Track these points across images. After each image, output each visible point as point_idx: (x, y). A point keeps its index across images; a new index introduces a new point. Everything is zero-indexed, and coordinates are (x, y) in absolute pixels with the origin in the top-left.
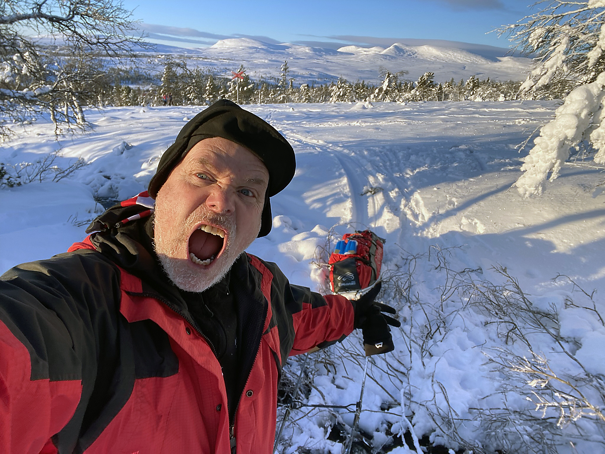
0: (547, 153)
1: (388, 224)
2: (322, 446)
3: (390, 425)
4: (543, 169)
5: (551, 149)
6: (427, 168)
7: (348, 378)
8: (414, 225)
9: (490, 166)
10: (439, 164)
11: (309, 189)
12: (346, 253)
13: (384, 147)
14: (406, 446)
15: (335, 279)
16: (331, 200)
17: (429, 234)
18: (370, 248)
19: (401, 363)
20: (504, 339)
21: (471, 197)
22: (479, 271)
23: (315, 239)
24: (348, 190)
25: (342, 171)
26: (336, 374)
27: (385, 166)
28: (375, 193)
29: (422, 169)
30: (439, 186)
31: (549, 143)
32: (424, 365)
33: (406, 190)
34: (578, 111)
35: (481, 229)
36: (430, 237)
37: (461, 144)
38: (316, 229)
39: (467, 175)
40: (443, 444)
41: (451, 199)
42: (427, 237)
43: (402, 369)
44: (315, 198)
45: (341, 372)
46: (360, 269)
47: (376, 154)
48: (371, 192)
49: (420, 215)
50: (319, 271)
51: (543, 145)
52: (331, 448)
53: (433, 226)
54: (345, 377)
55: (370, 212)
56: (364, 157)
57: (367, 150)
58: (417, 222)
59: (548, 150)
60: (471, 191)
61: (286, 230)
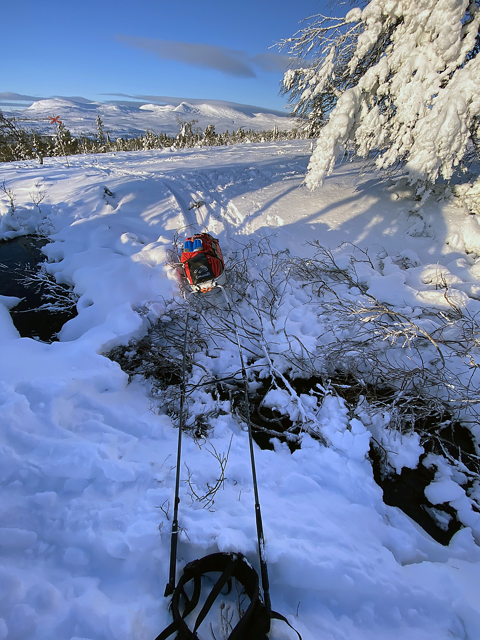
0: (326, 151)
1: (216, 229)
2: (214, 408)
3: (257, 373)
4: (323, 165)
5: (329, 147)
6: (232, 184)
7: (219, 349)
8: (234, 227)
9: (274, 178)
10: (240, 180)
11: (145, 208)
12: (195, 251)
13: (196, 172)
14: (279, 388)
15: (192, 273)
16: (166, 216)
17: (246, 232)
18: (211, 245)
19: (254, 328)
20: (317, 294)
21: (269, 200)
22: (287, 252)
23: (162, 246)
24: (178, 206)
25: (169, 191)
26: (208, 348)
27: (201, 185)
28: (199, 207)
29: (229, 185)
30: (245, 195)
31: (328, 142)
32: (273, 325)
33: (222, 201)
34: (347, 111)
35: (281, 222)
36: (248, 234)
37: (250, 167)
38: (161, 239)
39: (262, 186)
40: (299, 377)
41: (256, 203)
42: (245, 235)
43: (256, 331)
44: (152, 216)
45: (212, 346)
46: (210, 261)
47: (192, 177)
48: (196, 206)
49: (237, 219)
50: (174, 271)
51: (324, 144)
52: (221, 407)
53: (248, 226)
54: (216, 349)
55: (199, 221)
56: (183, 180)
57: (184, 175)
58: (235, 225)
59: (327, 149)
60: (268, 196)
61: (134, 244)
